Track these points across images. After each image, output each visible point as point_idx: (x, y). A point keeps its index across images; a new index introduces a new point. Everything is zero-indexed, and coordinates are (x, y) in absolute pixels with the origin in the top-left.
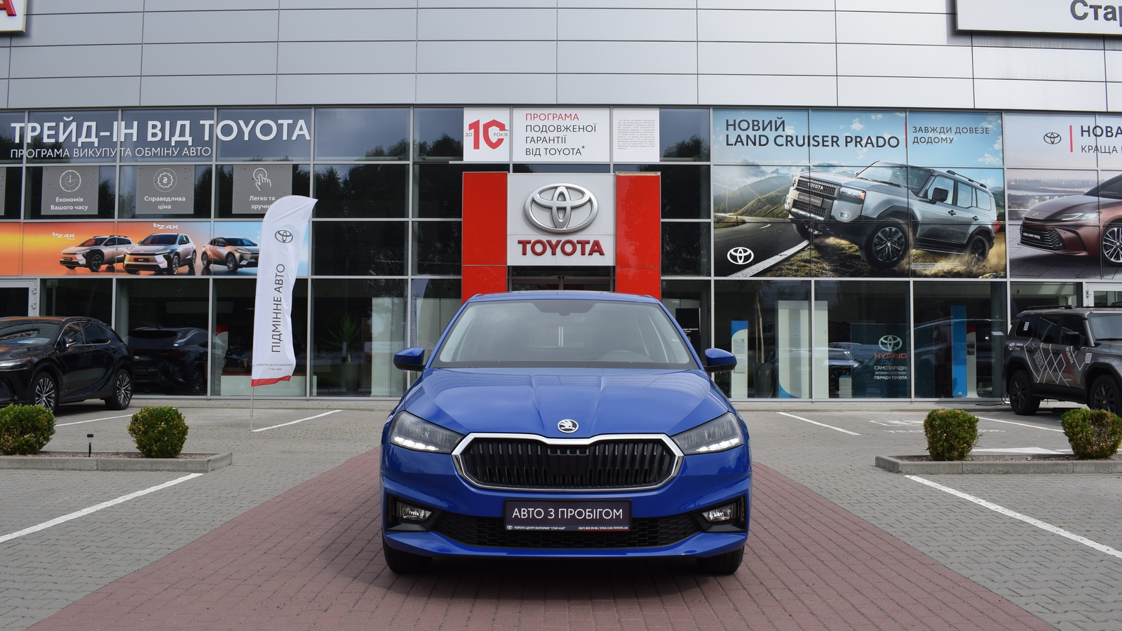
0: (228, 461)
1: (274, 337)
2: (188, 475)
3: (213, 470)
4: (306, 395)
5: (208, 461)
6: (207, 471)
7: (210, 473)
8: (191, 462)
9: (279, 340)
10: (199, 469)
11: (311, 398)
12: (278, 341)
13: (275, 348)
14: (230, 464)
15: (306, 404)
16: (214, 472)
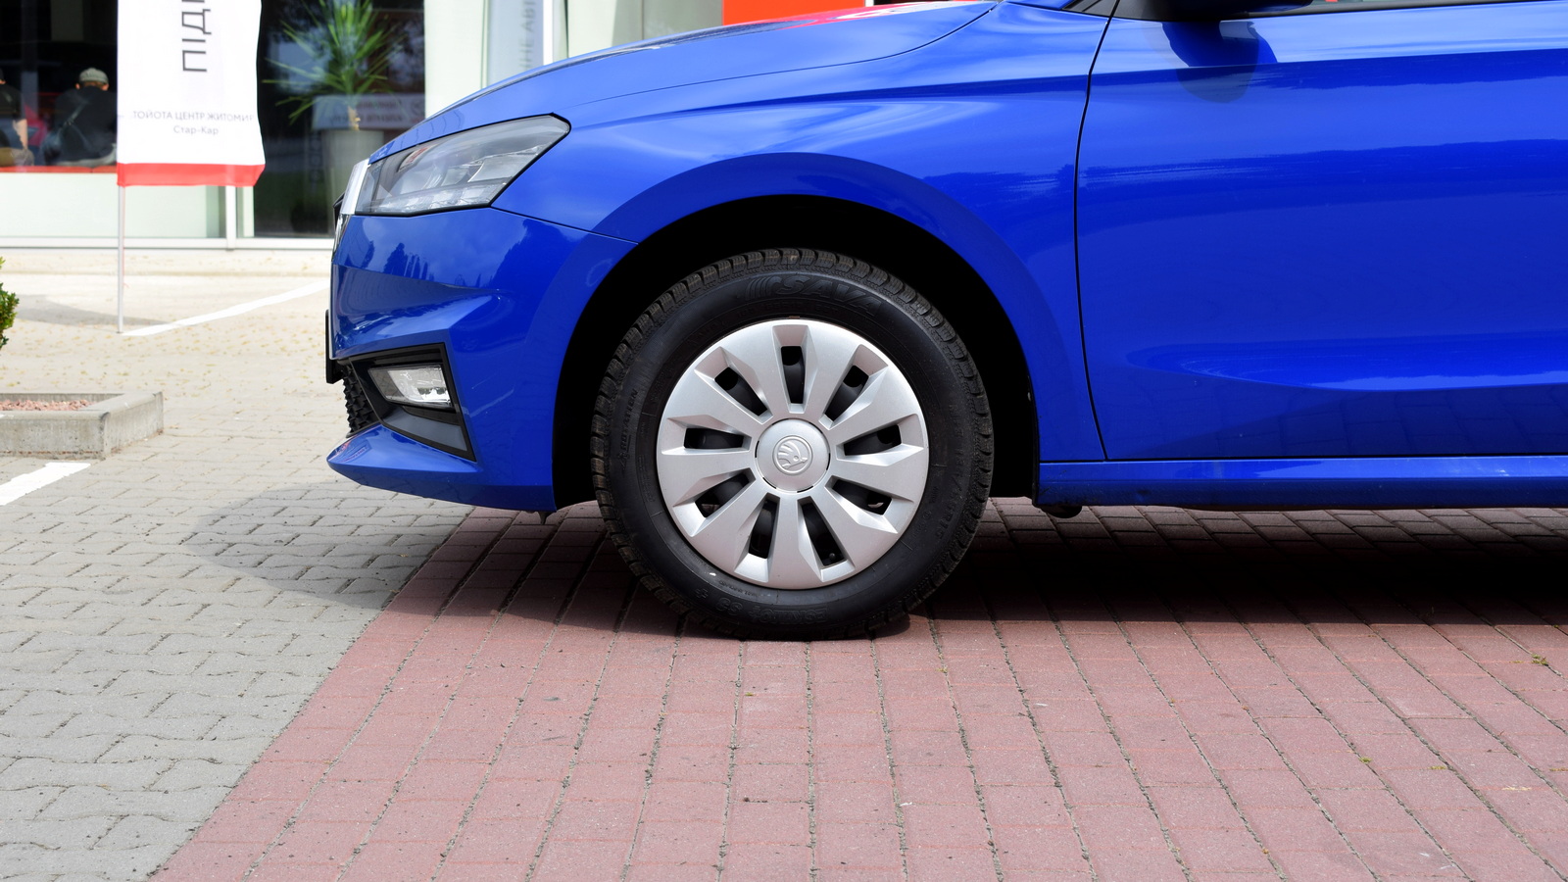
0: (149, 423)
1: (189, 20)
2: (34, 467)
3: (116, 450)
4: (222, 234)
5: (104, 417)
6: (96, 455)
7: (110, 460)
8: (37, 423)
9: (203, 29)
10: (69, 445)
11: (242, 243)
12: (198, 34)
13: (191, 57)
14: (160, 432)
15: (228, 261)
16: (117, 456)
